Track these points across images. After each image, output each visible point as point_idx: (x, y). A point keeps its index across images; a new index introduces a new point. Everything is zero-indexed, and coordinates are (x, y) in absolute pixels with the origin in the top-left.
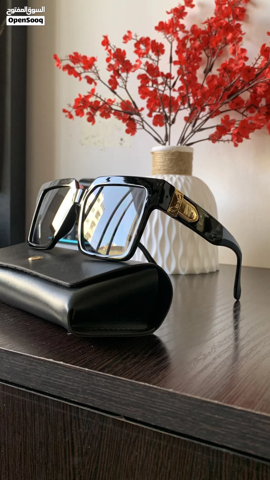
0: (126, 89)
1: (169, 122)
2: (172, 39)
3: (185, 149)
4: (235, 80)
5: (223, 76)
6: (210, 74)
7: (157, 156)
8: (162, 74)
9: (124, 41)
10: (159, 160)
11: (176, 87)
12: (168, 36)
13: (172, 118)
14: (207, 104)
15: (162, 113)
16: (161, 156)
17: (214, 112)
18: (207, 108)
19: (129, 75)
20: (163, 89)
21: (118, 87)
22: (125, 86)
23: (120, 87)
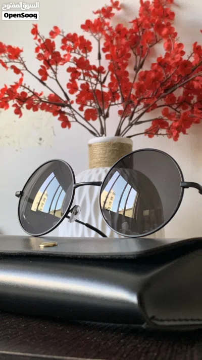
0: (56, 80)
1: (103, 115)
2: (99, 36)
4: (171, 74)
7: (95, 148)
9: (51, 36)
13: (106, 111)
14: (144, 97)
16: (101, 148)
17: (151, 106)
19: (58, 67)
20: (95, 82)
21: (48, 78)
23: (51, 77)
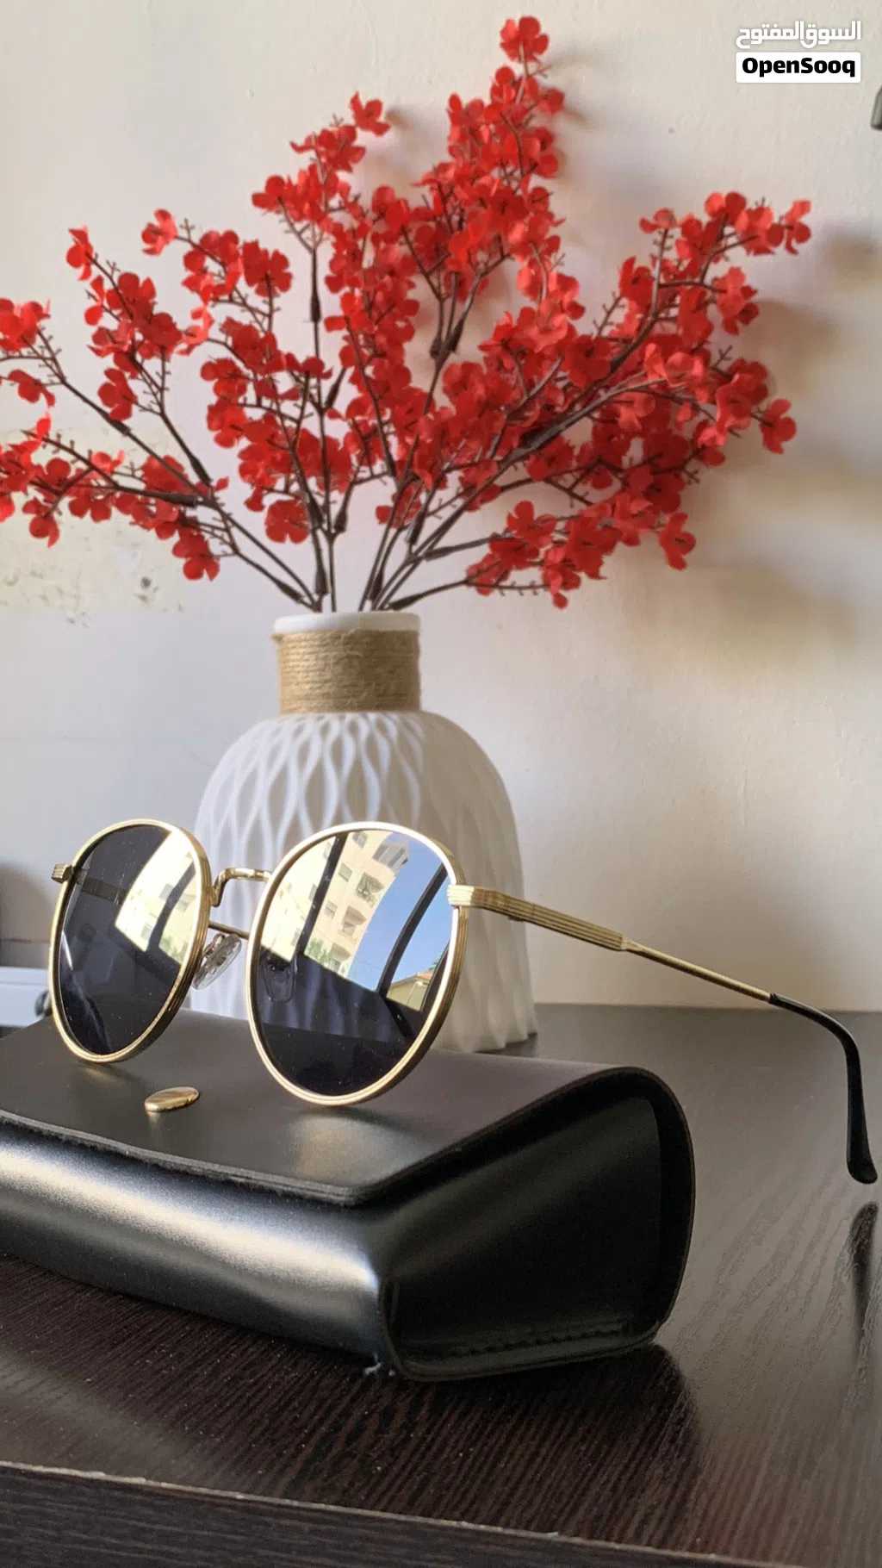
0: (163, 415)
1: (325, 526)
2: (314, 235)
3: (390, 621)
4: (543, 382)
5: (501, 367)
6: (453, 359)
7: (294, 647)
8: (290, 363)
9: (147, 246)
10: (306, 664)
11: (341, 404)
12: (298, 226)
13: (335, 510)
14: (455, 462)
15: (297, 496)
16: (310, 650)
17: (479, 492)
18: (453, 479)
19: (168, 366)
20: (296, 413)
21: (135, 408)
22: (161, 405)
23: (144, 409)
